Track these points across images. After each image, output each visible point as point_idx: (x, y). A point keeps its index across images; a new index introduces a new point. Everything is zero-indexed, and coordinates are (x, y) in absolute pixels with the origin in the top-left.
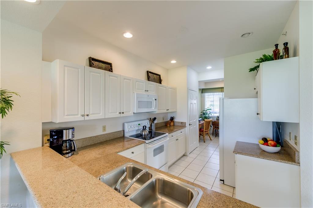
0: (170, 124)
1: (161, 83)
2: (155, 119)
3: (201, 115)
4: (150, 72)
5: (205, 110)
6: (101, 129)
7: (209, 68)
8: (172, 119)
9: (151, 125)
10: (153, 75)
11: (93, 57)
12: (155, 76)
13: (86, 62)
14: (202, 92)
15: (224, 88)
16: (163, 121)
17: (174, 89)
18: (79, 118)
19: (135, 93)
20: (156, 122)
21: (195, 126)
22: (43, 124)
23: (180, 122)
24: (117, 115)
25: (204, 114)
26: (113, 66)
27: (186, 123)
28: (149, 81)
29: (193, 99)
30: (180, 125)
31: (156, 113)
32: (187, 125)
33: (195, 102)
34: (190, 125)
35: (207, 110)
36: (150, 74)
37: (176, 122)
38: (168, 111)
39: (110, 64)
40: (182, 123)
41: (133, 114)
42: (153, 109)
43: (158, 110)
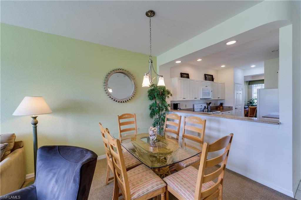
0: (220, 108)
1: (213, 81)
2: (210, 103)
3: (248, 104)
4: (207, 75)
5: (252, 99)
6: (185, 106)
7: (253, 66)
8: (221, 104)
9: (208, 107)
10: (208, 76)
11: (182, 72)
12: (209, 76)
13: (179, 75)
14: (249, 84)
15: (265, 80)
16: (215, 106)
17: (223, 84)
18: (182, 99)
19: (202, 88)
20: (211, 105)
21: (240, 110)
22: (171, 101)
23: (228, 107)
24: (193, 99)
25: (251, 103)
26: (189, 75)
27: (232, 107)
28: (206, 80)
29: (239, 90)
30: (228, 108)
31: (212, 99)
32: (234, 108)
33: (241, 92)
34: (236, 109)
35: (254, 100)
36: (206, 76)
37: (224, 106)
38: (219, 99)
39: (188, 74)
40: (229, 107)
41: (200, 99)
42: (210, 97)
43: (213, 97)
